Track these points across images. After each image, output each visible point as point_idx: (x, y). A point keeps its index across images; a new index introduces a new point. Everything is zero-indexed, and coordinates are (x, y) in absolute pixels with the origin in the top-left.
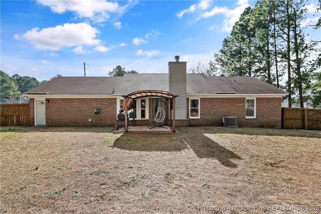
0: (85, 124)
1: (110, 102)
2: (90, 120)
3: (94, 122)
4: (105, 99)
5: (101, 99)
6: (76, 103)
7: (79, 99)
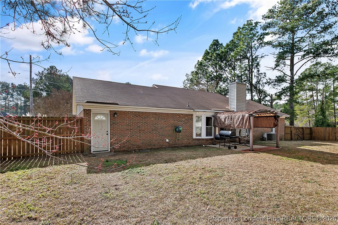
0: (162, 146)
1: (187, 118)
2: (167, 140)
3: (171, 143)
4: (182, 114)
5: (179, 115)
6: (152, 119)
7: (156, 113)
